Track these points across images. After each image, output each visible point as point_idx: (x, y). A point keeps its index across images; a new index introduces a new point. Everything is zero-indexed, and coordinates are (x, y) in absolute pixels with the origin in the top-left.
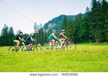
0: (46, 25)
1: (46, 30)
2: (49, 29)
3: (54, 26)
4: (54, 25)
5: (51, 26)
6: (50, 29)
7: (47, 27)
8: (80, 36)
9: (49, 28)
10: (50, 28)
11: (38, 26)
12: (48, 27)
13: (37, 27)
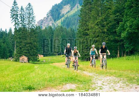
0: (57, 10)
1: (55, 20)
2: (63, 19)
3: (76, 12)
4: (76, 10)
5: (69, 12)
6: (66, 18)
7: (59, 14)
8: (123, 35)
9: (63, 15)
10: (66, 16)
11: (22, 9)
12: (61, 15)
13: (19, 13)
